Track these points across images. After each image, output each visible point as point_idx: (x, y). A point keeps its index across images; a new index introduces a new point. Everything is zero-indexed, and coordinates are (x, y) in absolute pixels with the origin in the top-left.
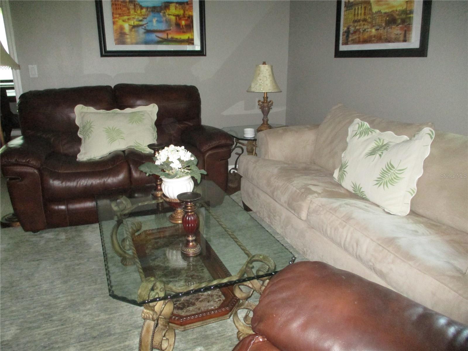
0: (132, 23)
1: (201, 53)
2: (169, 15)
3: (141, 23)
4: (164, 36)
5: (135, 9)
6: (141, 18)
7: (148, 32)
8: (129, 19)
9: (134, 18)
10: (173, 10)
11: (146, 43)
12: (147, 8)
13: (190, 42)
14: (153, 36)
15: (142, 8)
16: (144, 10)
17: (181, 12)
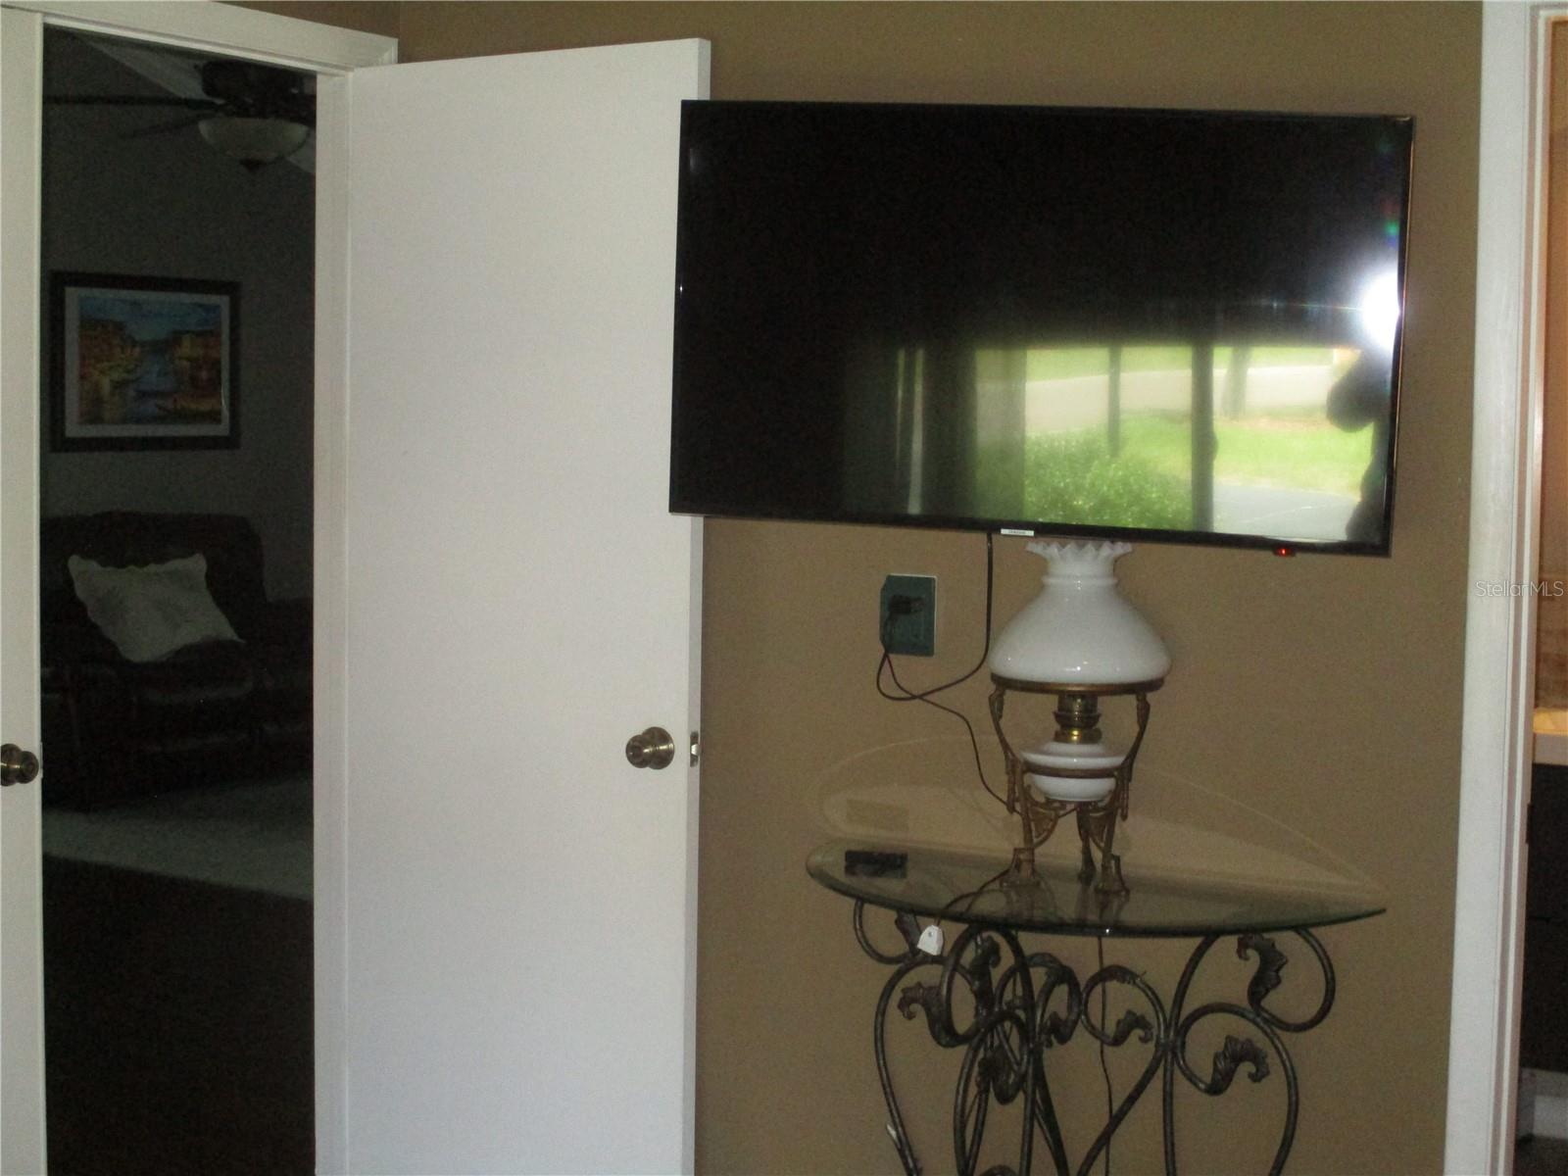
0: (116, 376)
1: (230, 442)
2: (180, 358)
3: (131, 377)
4: (169, 404)
5: (122, 348)
6: (131, 367)
7: (143, 395)
8: (111, 368)
9: (119, 366)
10: (187, 348)
11: (139, 420)
12: (143, 344)
13: (214, 417)
14: (150, 407)
15: (134, 344)
16: (137, 350)
17: (199, 352)
